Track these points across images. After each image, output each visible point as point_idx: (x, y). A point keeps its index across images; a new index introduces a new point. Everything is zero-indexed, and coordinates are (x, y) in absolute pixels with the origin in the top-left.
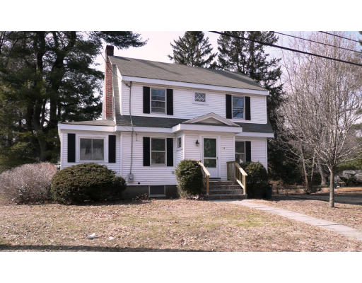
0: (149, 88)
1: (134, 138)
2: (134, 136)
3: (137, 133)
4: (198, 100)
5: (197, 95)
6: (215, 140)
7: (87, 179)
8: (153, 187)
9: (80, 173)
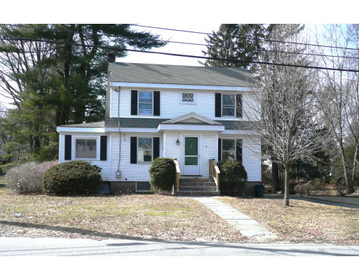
0: (137, 91)
1: (122, 138)
2: (122, 135)
3: (124, 134)
4: (186, 100)
5: (184, 95)
6: (197, 138)
7: (66, 175)
8: (139, 183)
9: (63, 169)
